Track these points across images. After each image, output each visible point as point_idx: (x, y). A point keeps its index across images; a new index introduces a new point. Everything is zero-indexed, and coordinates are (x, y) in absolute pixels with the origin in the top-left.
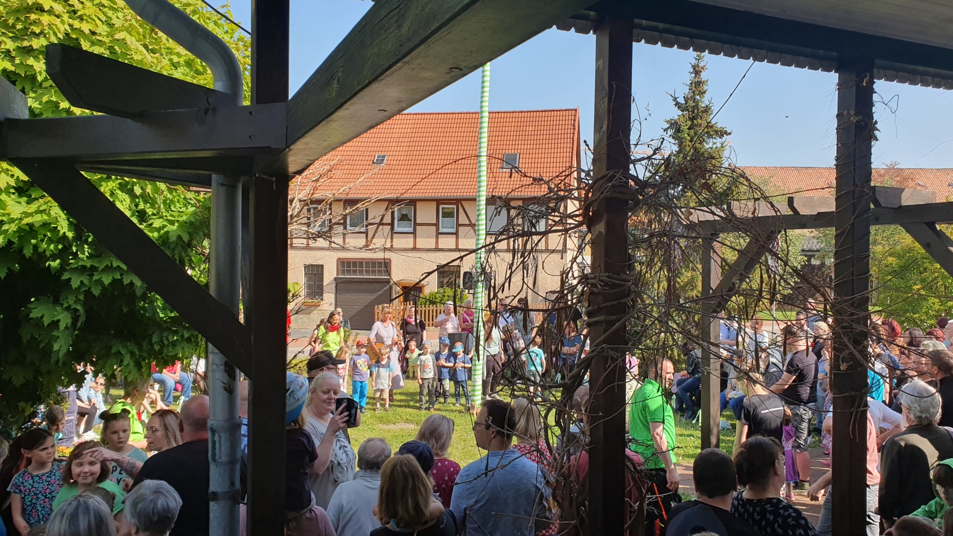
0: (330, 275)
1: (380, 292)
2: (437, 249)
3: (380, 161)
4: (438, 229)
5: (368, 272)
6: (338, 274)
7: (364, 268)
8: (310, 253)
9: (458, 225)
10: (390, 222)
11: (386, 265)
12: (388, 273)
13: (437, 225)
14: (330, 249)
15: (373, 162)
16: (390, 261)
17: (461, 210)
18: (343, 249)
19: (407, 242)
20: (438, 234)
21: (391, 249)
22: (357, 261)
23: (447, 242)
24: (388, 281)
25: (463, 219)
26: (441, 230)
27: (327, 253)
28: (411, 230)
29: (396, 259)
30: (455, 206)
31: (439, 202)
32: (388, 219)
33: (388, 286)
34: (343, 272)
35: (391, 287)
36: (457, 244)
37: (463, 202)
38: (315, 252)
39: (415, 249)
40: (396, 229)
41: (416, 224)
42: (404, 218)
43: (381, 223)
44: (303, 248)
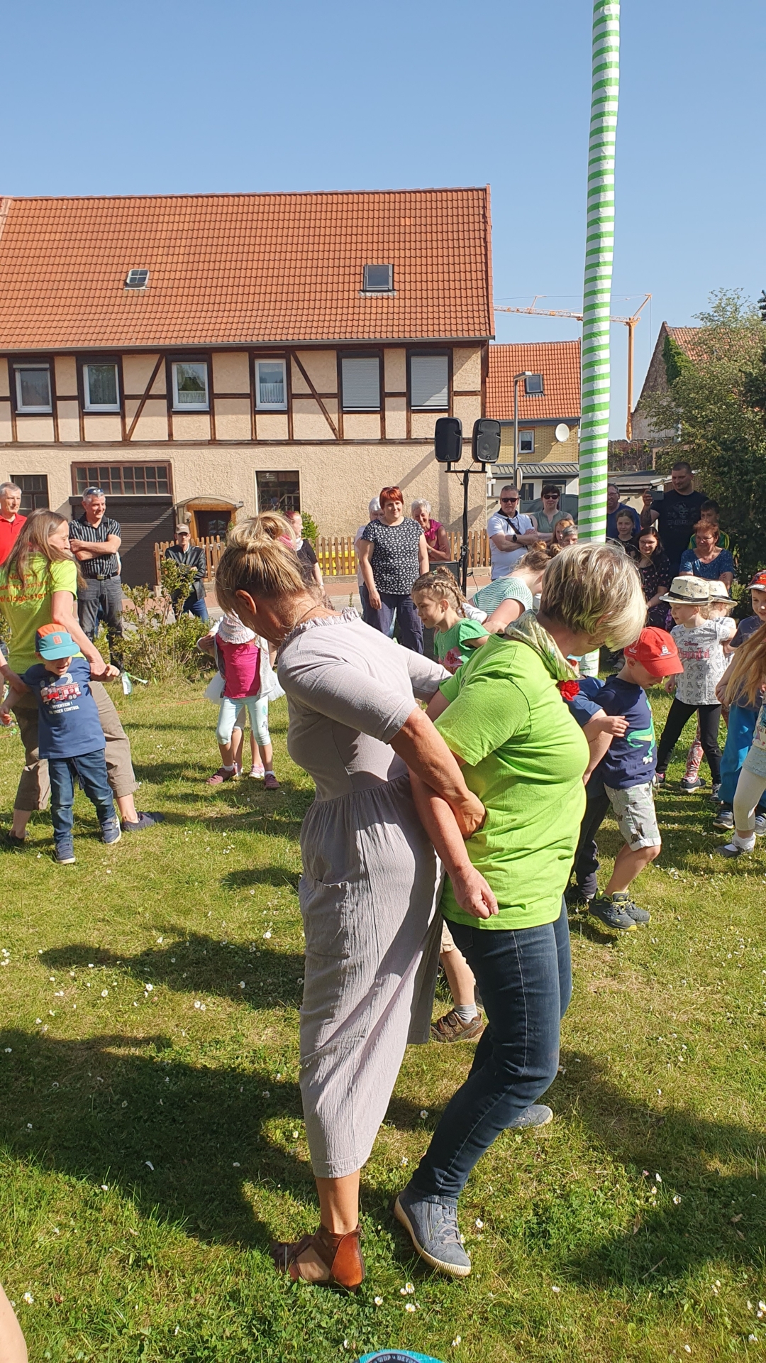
0: (60, 493)
1: (157, 523)
2: (255, 442)
3: (138, 281)
4: (254, 404)
5: (129, 487)
6: (74, 491)
7: (123, 480)
8: (21, 453)
9: (292, 396)
10: (164, 392)
11: (161, 473)
12: (168, 486)
13: (251, 396)
14: (58, 444)
15: (126, 284)
16: (170, 465)
17: (295, 368)
18: (84, 444)
19: (198, 427)
20: (255, 412)
21: (170, 442)
22: (109, 466)
23: (272, 427)
24: (169, 502)
25: (299, 386)
26: (260, 406)
27: (52, 452)
28: (204, 406)
29: (180, 461)
30: (283, 362)
31: (255, 352)
32: (160, 387)
33: (169, 512)
35: (174, 514)
36: (291, 432)
37: (299, 354)
38: (29, 452)
39: (213, 442)
40: (177, 406)
41: (213, 396)
42: (190, 385)
43: (147, 396)
44: (7, 446)
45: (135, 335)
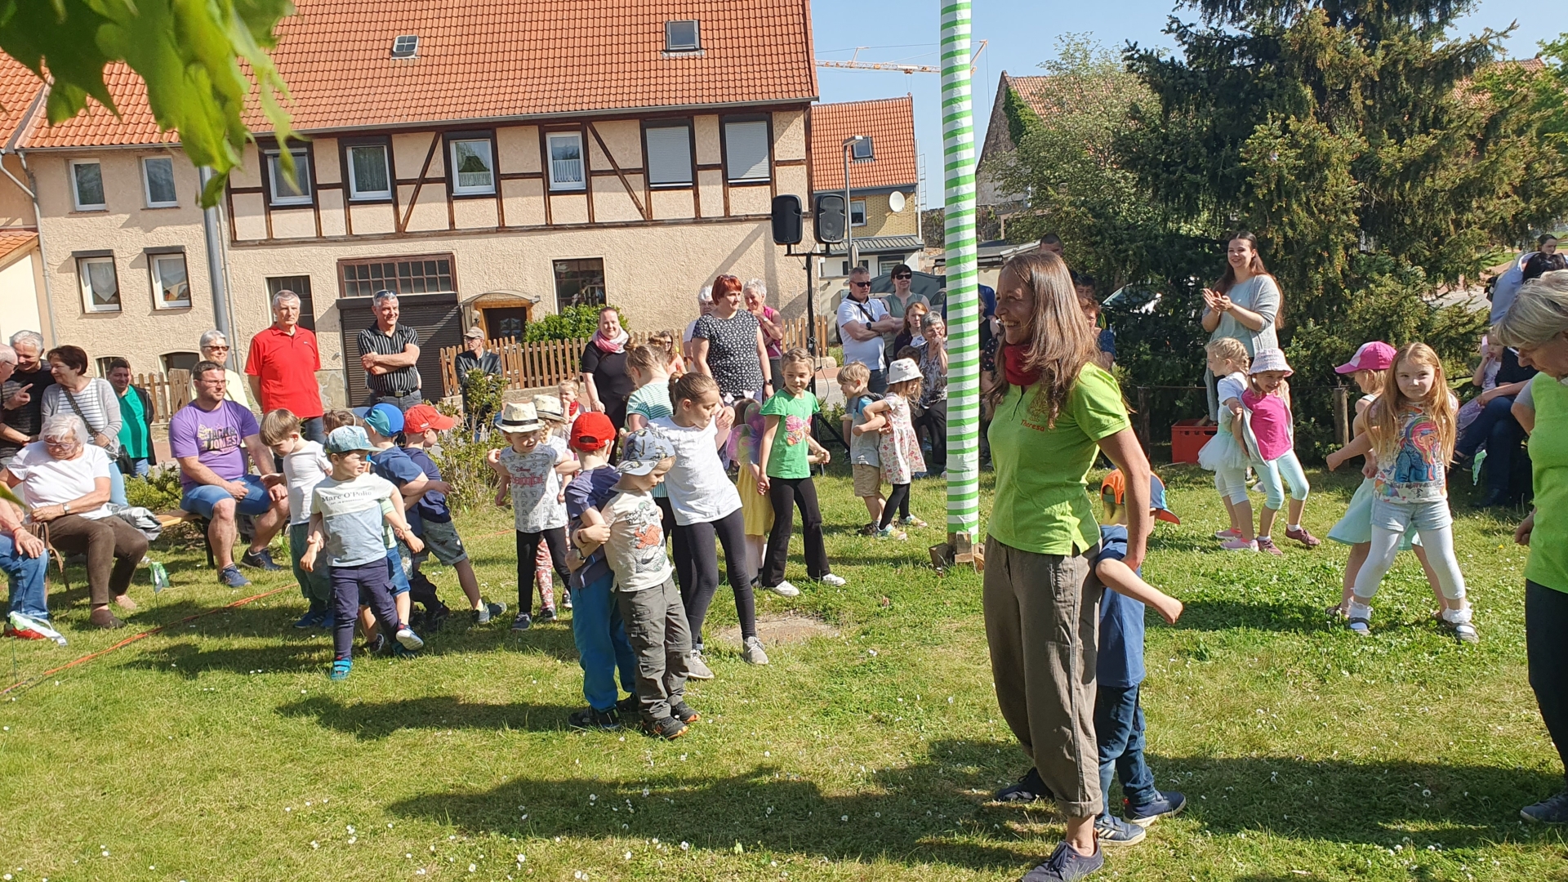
0: (325, 295)
1: (440, 325)
2: (550, 227)
3: (406, 49)
4: (547, 184)
5: (407, 285)
6: (342, 293)
7: (398, 277)
8: (278, 252)
9: (590, 174)
10: (443, 175)
11: (443, 267)
12: (451, 282)
13: (544, 175)
14: (321, 239)
15: (392, 53)
16: (453, 258)
17: (592, 141)
18: (351, 238)
19: (482, 213)
20: (549, 193)
21: (452, 231)
22: (382, 262)
23: (570, 209)
24: (453, 301)
25: (599, 161)
26: (554, 186)
27: (315, 249)
28: (489, 189)
29: (464, 253)
30: (578, 135)
31: (545, 125)
32: (437, 169)
33: (454, 311)
34: (354, 289)
35: (460, 314)
36: (591, 214)
37: (597, 126)
38: (287, 250)
39: (502, 229)
40: (458, 190)
41: (499, 177)
42: (472, 165)
43: (423, 180)
44: (261, 244)
45: (406, 111)
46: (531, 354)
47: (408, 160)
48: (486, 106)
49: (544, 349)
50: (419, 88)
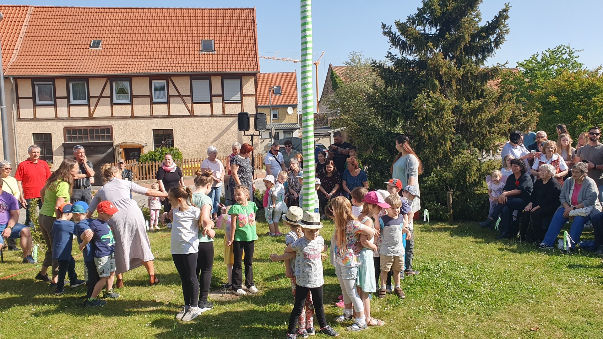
0: (58, 141)
1: (105, 154)
2: (152, 117)
3: (96, 45)
4: (151, 100)
5: (92, 138)
6: (65, 140)
7: (89, 135)
8: (38, 123)
9: (169, 96)
10: (109, 95)
11: (108, 131)
12: (111, 137)
13: (150, 96)
14: (57, 119)
15: (90, 46)
16: (112, 128)
17: (170, 84)
18: (70, 119)
19: (125, 110)
20: (152, 103)
21: (112, 117)
22: (82, 128)
23: (160, 110)
24: (111, 145)
25: (173, 92)
26: (155, 101)
27: (54, 123)
28: (128, 101)
29: (116, 126)
30: (165, 81)
31: (152, 77)
32: (107, 92)
33: (111, 149)
34: (70, 139)
35: (114, 150)
36: (169, 112)
37: (172, 78)
38: (42, 123)
39: (133, 117)
40: (115, 101)
41: (132, 97)
42: (121, 91)
43: (101, 97)
44: (31, 120)
45: (95, 69)
46: (142, 167)
47: (95, 89)
48: (128, 69)
49: (147, 165)
50: (101, 60)
